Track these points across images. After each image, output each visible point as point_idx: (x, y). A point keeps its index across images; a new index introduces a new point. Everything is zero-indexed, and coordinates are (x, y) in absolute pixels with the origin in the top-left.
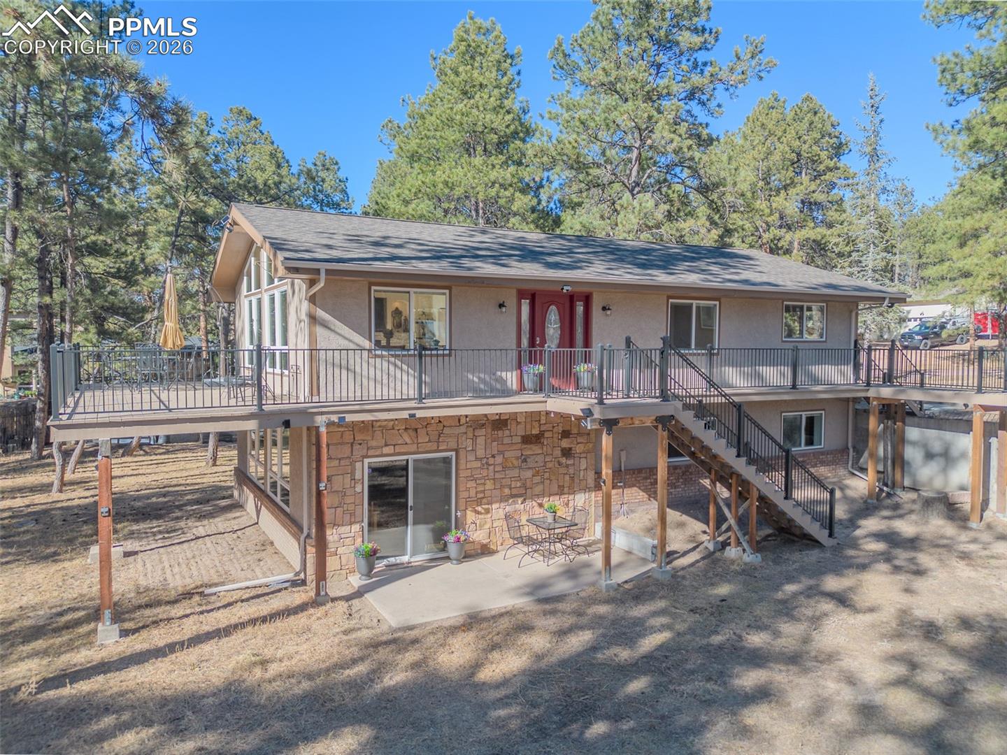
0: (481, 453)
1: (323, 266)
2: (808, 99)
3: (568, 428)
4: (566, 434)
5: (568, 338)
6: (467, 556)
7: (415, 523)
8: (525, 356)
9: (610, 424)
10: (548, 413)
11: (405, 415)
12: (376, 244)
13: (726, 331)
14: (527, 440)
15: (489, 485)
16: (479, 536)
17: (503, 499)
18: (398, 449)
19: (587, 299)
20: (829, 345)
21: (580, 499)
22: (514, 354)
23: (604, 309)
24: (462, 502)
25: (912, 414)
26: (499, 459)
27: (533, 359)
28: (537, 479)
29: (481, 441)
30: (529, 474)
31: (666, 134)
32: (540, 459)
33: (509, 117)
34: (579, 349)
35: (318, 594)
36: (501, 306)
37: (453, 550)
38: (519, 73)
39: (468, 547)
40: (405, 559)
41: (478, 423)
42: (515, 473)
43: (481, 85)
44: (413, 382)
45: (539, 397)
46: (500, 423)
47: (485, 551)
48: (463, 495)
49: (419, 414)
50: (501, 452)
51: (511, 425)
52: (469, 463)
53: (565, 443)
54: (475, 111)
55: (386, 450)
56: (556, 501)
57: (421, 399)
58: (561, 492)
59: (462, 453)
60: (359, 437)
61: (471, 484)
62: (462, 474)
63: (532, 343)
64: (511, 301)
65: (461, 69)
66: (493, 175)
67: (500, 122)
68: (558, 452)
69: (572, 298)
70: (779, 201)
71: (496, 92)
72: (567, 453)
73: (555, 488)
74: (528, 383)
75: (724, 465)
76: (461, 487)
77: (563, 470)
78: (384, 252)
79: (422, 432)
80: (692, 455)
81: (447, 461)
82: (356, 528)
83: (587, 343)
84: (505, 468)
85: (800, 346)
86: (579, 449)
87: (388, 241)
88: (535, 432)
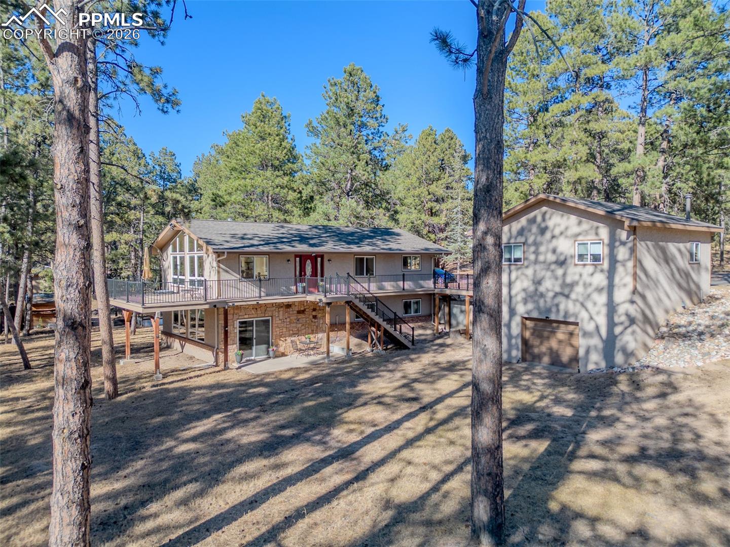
0: (281, 317)
1: (226, 251)
2: (448, 131)
3: (315, 307)
4: (314, 310)
5: (314, 273)
6: (276, 357)
7: (256, 345)
8: (298, 280)
9: (329, 304)
10: (307, 301)
11: (255, 303)
12: (243, 238)
13: (378, 268)
14: (299, 312)
15: (284, 330)
16: (281, 349)
17: (290, 336)
18: (250, 316)
19: (322, 257)
20: (422, 272)
21: (320, 335)
22: (293, 280)
23: (329, 260)
24: (274, 337)
25: (455, 300)
26: (288, 320)
27: (301, 281)
28: (303, 327)
29: (281, 313)
30: (300, 325)
31: (361, 171)
32: (304, 319)
33: (285, 151)
34: (319, 277)
35: (225, 366)
36: (289, 261)
37: (271, 353)
38: (289, 125)
39: (277, 353)
40: (253, 358)
41: (279, 306)
42: (294, 325)
43: (269, 134)
44: (257, 291)
45: (304, 295)
46: (289, 306)
47: (283, 355)
48: (275, 333)
49: (260, 302)
50: (289, 317)
51: (293, 307)
52: (277, 321)
53: (314, 313)
54: (267, 148)
55: (245, 317)
56: (311, 336)
57: (260, 297)
58: (312, 333)
59: (274, 318)
60: (236, 311)
61: (277, 329)
62: (274, 325)
63: (301, 275)
64: (292, 259)
65: (258, 124)
66: (277, 181)
67: (281, 155)
68: (311, 317)
69: (316, 257)
70: (433, 188)
71: (277, 138)
72: (315, 317)
73: (310, 331)
74: (300, 289)
75: (372, 319)
76: (274, 331)
77: (313, 324)
78: (247, 242)
79: (259, 309)
80: (363, 318)
81: (268, 321)
82: (235, 346)
83: (322, 276)
84: (290, 323)
85: (405, 273)
86: (319, 315)
87: (246, 237)
88: (302, 309)
